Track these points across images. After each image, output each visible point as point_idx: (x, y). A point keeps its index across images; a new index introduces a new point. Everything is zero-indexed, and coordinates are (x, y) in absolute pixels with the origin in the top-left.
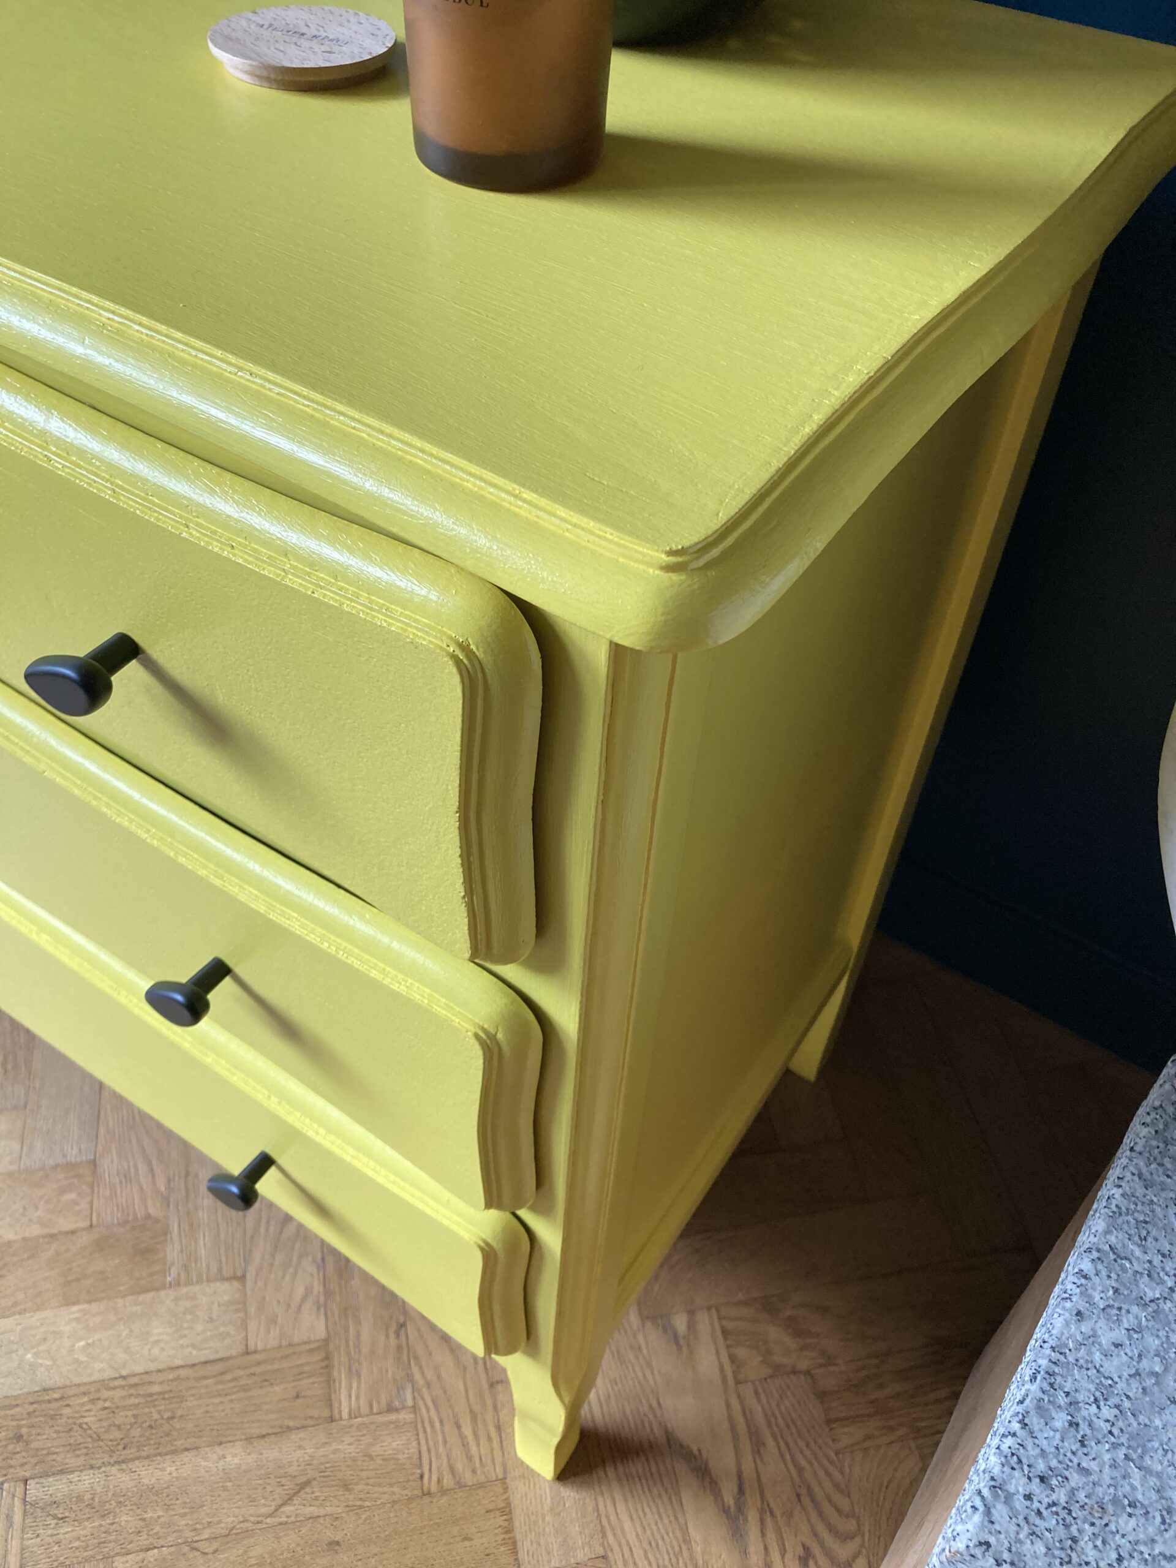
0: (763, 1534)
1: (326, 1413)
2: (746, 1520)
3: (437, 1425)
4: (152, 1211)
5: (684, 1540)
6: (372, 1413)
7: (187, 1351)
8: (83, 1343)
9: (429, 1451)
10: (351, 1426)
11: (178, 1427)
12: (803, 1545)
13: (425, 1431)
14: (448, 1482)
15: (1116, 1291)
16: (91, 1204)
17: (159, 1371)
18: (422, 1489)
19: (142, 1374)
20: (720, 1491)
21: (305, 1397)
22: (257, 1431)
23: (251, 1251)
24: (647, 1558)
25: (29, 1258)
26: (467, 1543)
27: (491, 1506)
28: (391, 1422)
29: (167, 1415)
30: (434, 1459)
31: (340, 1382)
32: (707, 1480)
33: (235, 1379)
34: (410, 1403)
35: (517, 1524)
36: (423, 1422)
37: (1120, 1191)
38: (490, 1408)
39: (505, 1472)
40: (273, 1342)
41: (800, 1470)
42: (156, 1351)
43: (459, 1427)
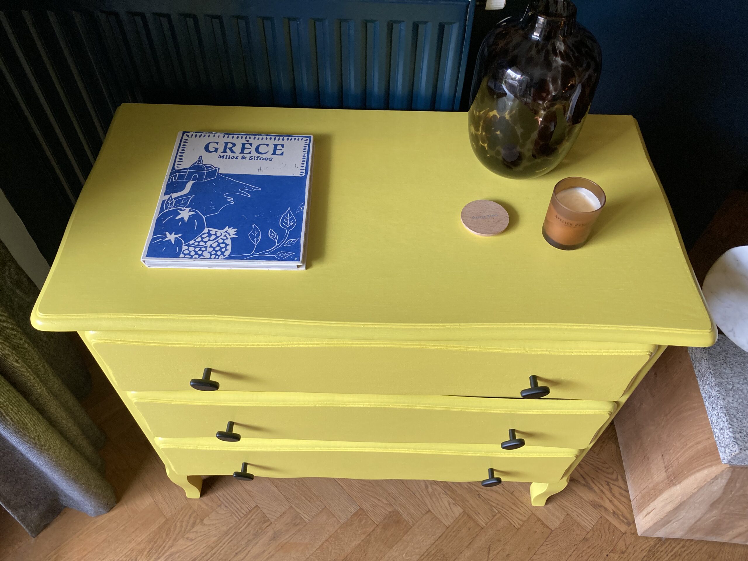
0: (595, 485)
1: (480, 528)
2: (590, 484)
3: (507, 512)
4: (390, 510)
5: (581, 498)
6: (490, 520)
7: (432, 538)
8: (404, 555)
9: (511, 519)
10: (488, 526)
11: (447, 557)
12: (605, 481)
13: (506, 515)
14: (521, 523)
15: (725, 390)
16: (371, 519)
17: (430, 547)
18: (516, 528)
19: (426, 551)
20: (580, 482)
21: (471, 528)
22: (468, 544)
23: (425, 503)
24: (576, 508)
25: (369, 544)
26: (536, 533)
27: (535, 521)
28: (496, 519)
29: (442, 556)
30: (513, 520)
31: (476, 518)
32: (576, 481)
33: (451, 536)
34: (497, 512)
35: (543, 521)
36: (504, 514)
37: (711, 370)
38: (516, 499)
39: (531, 511)
40: (452, 521)
41: (592, 464)
42: (425, 543)
43: (513, 509)
